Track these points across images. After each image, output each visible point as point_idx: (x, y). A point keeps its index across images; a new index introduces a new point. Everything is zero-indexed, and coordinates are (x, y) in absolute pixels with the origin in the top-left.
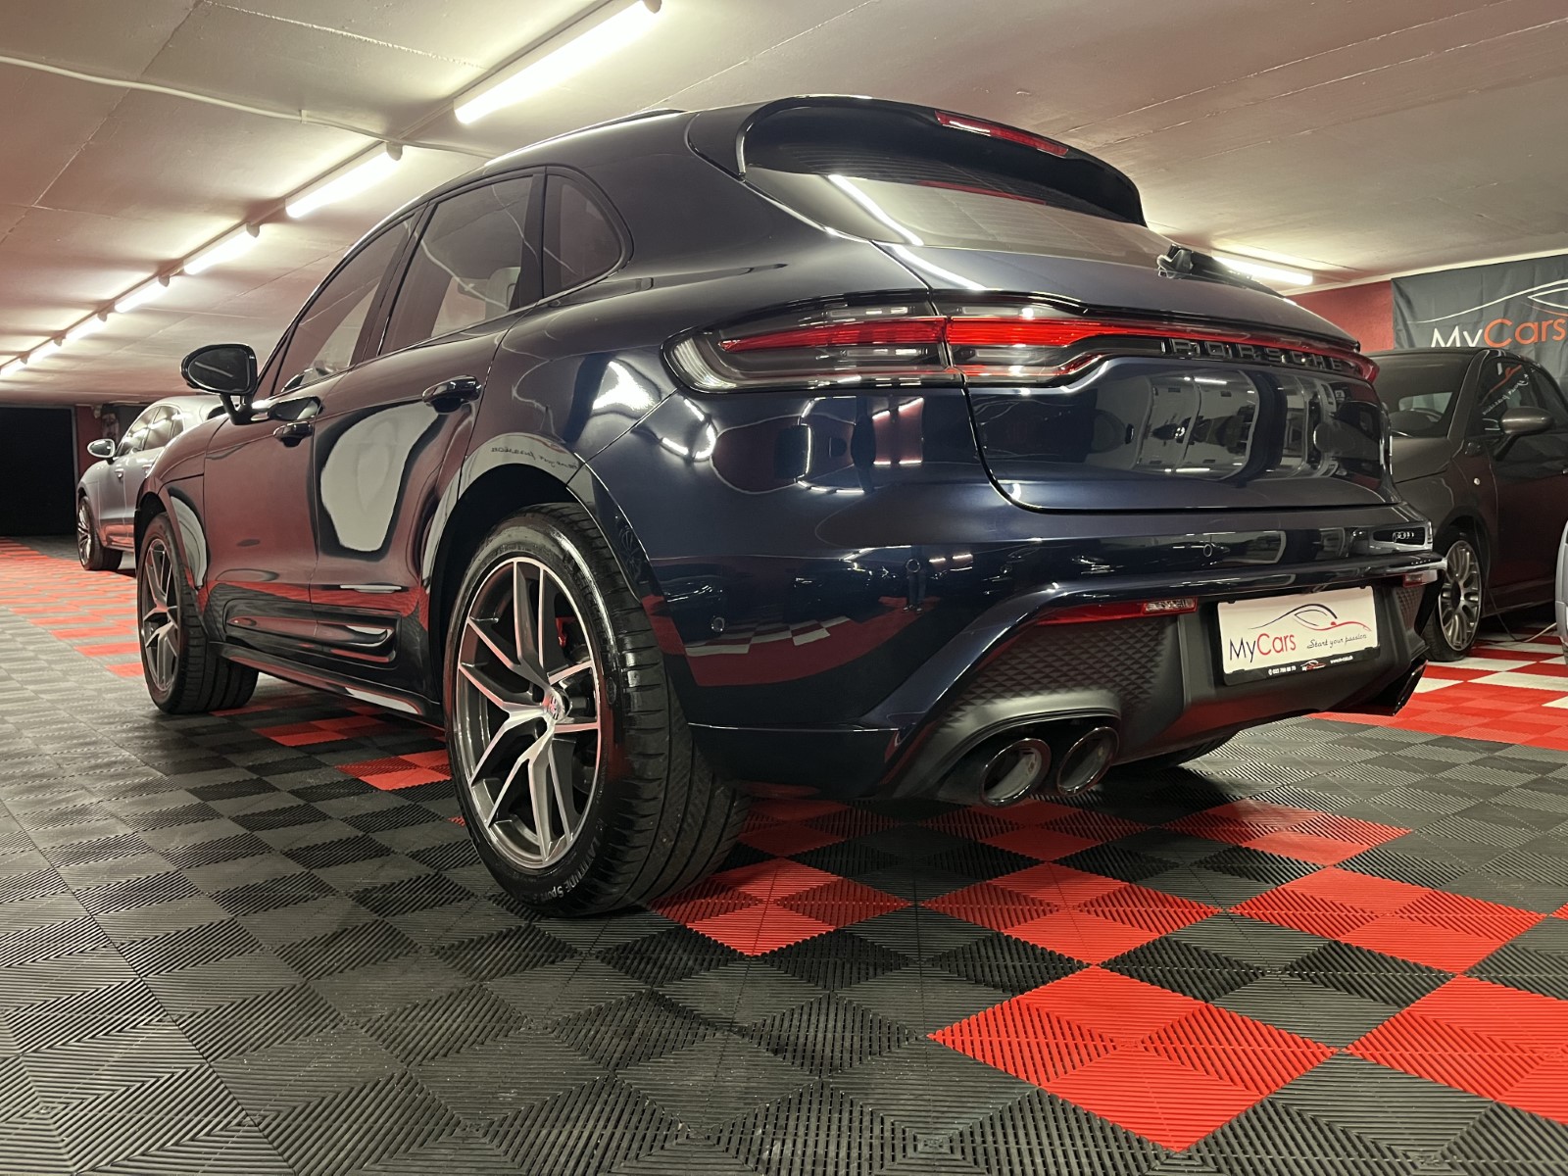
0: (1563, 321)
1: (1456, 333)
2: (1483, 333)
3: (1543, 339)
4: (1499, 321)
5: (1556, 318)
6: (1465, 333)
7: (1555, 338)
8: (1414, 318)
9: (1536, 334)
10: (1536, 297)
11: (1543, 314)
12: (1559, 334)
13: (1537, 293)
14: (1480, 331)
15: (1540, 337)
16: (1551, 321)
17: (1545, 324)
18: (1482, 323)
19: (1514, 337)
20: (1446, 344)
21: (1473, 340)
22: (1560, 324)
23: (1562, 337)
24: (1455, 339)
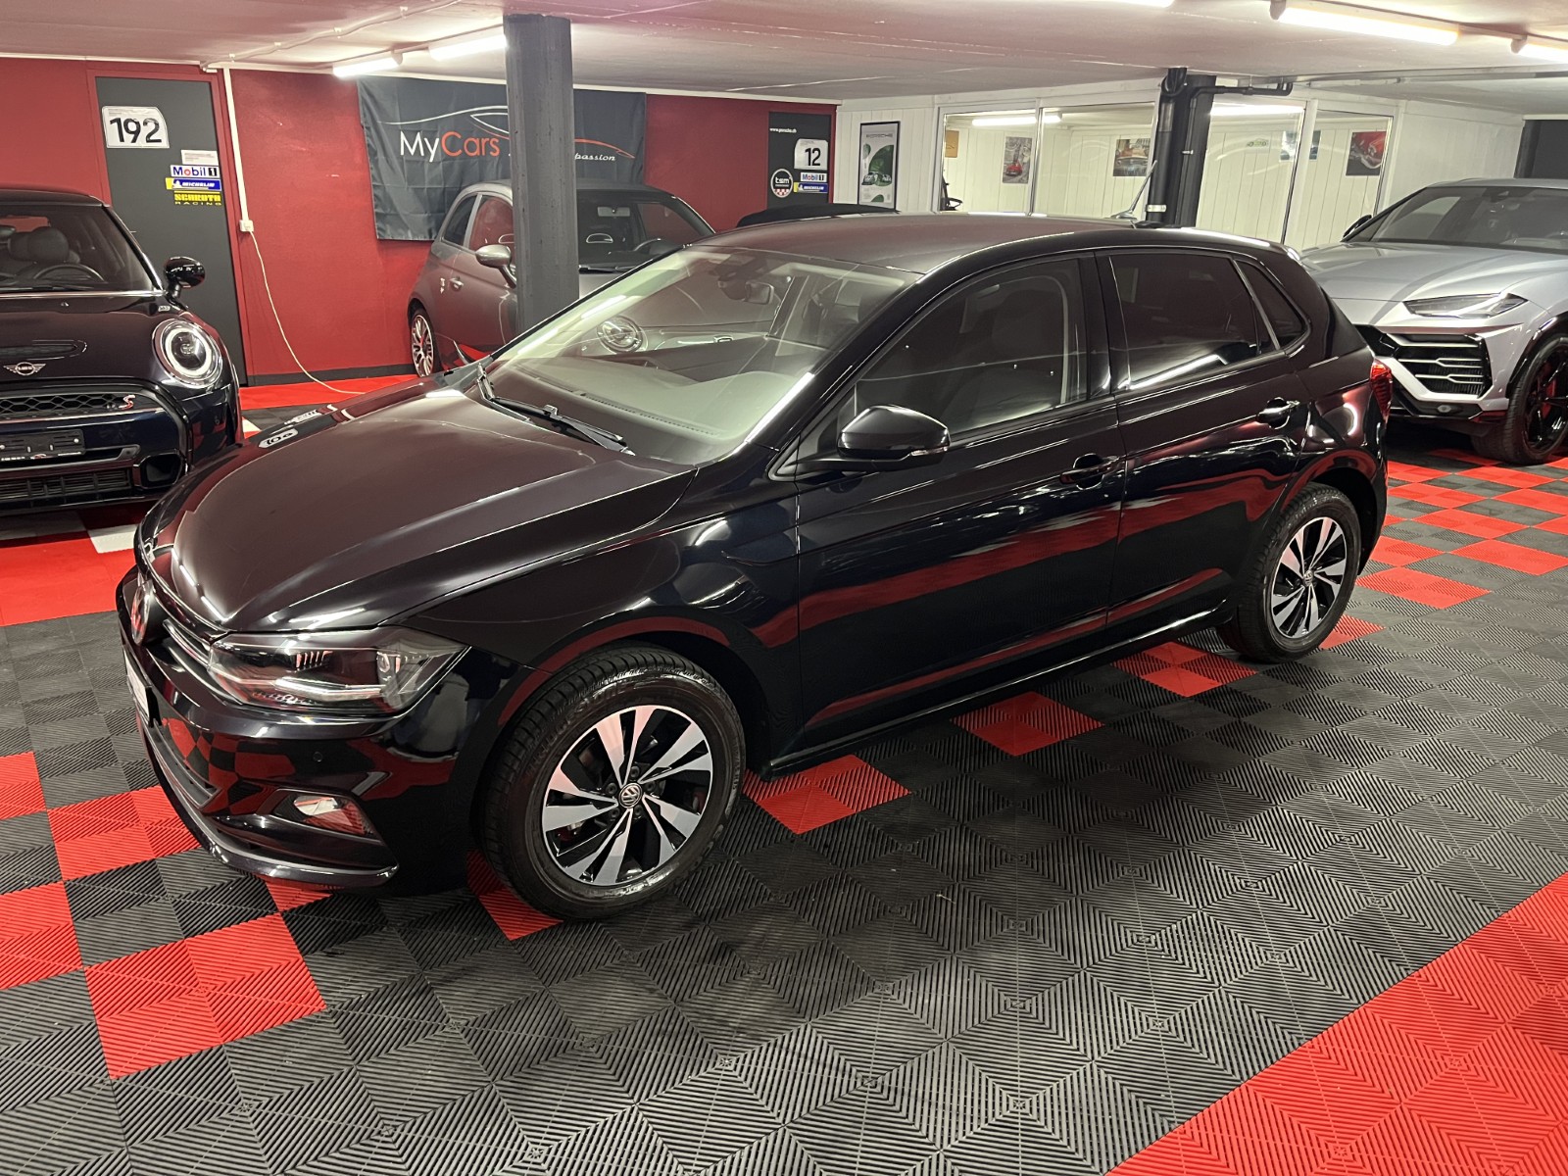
0: (497, 141)
1: (418, 138)
2: (440, 142)
3: (484, 154)
4: (452, 133)
5: (491, 137)
6: (426, 140)
7: (491, 153)
9: (478, 147)
10: (477, 117)
11: (482, 133)
12: (495, 151)
13: (477, 113)
14: (437, 140)
15: (481, 151)
16: (488, 140)
17: (484, 141)
18: (438, 134)
19: (463, 150)
20: (412, 147)
21: (432, 148)
22: (494, 143)
23: (497, 153)
24: (418, 144)
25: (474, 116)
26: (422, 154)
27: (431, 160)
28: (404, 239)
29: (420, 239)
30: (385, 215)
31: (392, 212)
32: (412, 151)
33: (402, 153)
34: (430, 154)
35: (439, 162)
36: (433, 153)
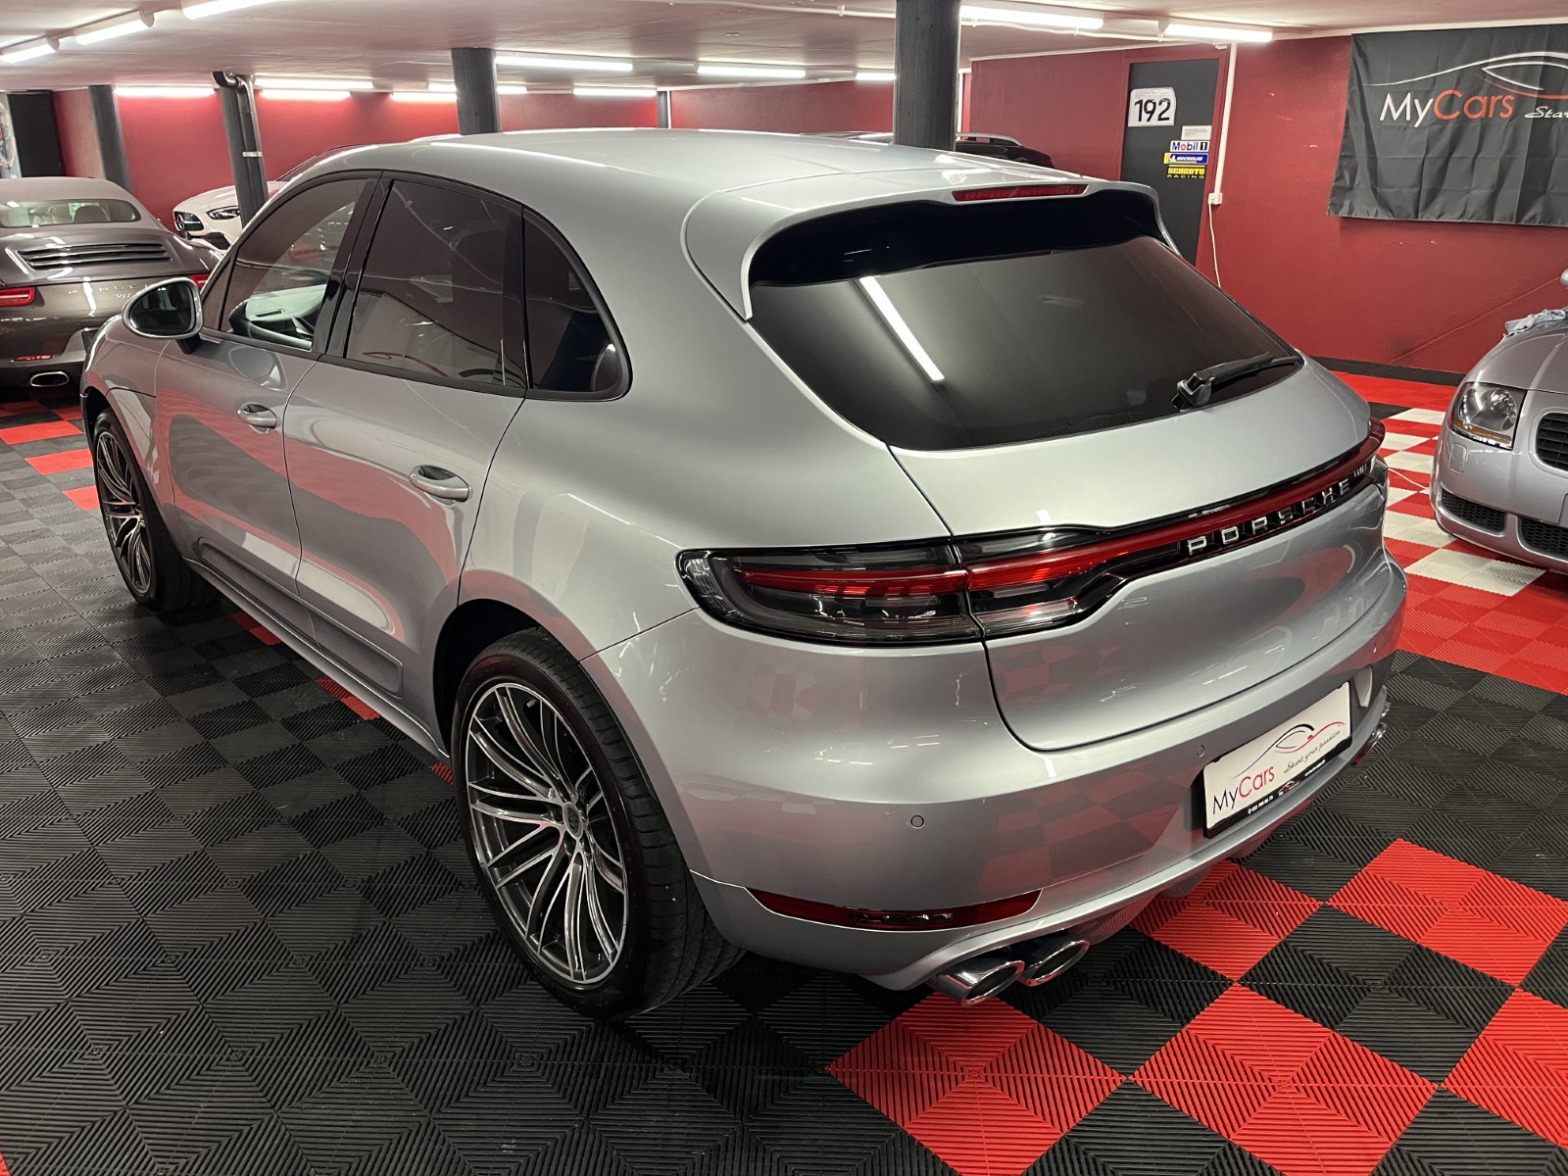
8: (1370, 81)
9: (1484, 109)
15: (1488, 112)
16: (1500, 97)
19: (1462, 111)
20: (1396, 110)
21: (1423, 110)
22: (1508, 101)
23: (1510, 113)
24: (1406, 107)
25: (1484, 69)
26: (1408, 118)
27: (1417, 125)
32: (1395, 116)
33: (1382, 119)
34: (1418, 118)
35: (1425, 128)
36: (1422, 115)
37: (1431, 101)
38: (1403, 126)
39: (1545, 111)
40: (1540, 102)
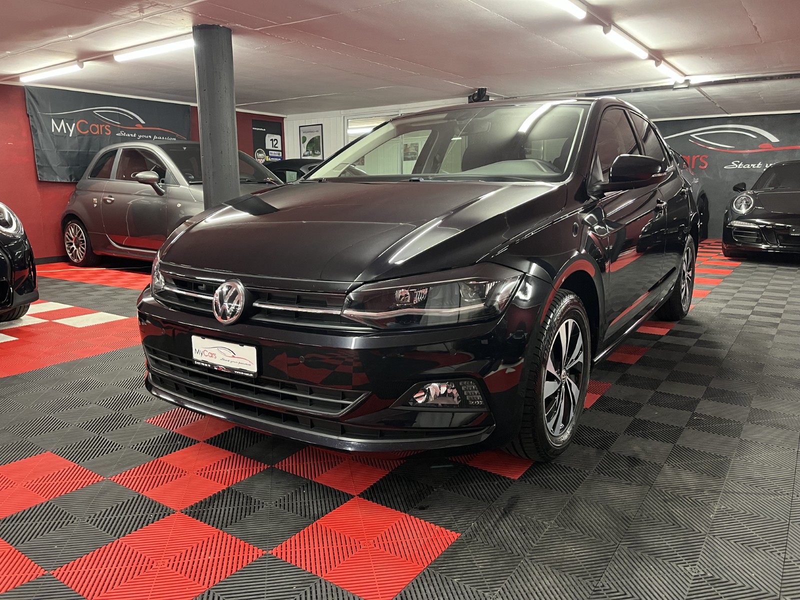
8: (41, 110)
9: (98, 129)
15: (100, 132)
16: (104, 125)
19: (90, 131)
20: (59, 128)
21: (71, 129)
22: (107, 127)
23: (109, 134)
24: (62, 126)
25: (94, 112)
26: (65, 132)
27: (71, 136)
28: (54, 181)
29: (64, 181)
30: (42, 167)
31: (47, 165)
32: (59, 130)
33: (53, 131)
34: (70, 132)
35: (75, 137)
36: (71, 131)
37: (74, 124)
38: (63, 136)
39: (123, 133)
40: (121, 129)
